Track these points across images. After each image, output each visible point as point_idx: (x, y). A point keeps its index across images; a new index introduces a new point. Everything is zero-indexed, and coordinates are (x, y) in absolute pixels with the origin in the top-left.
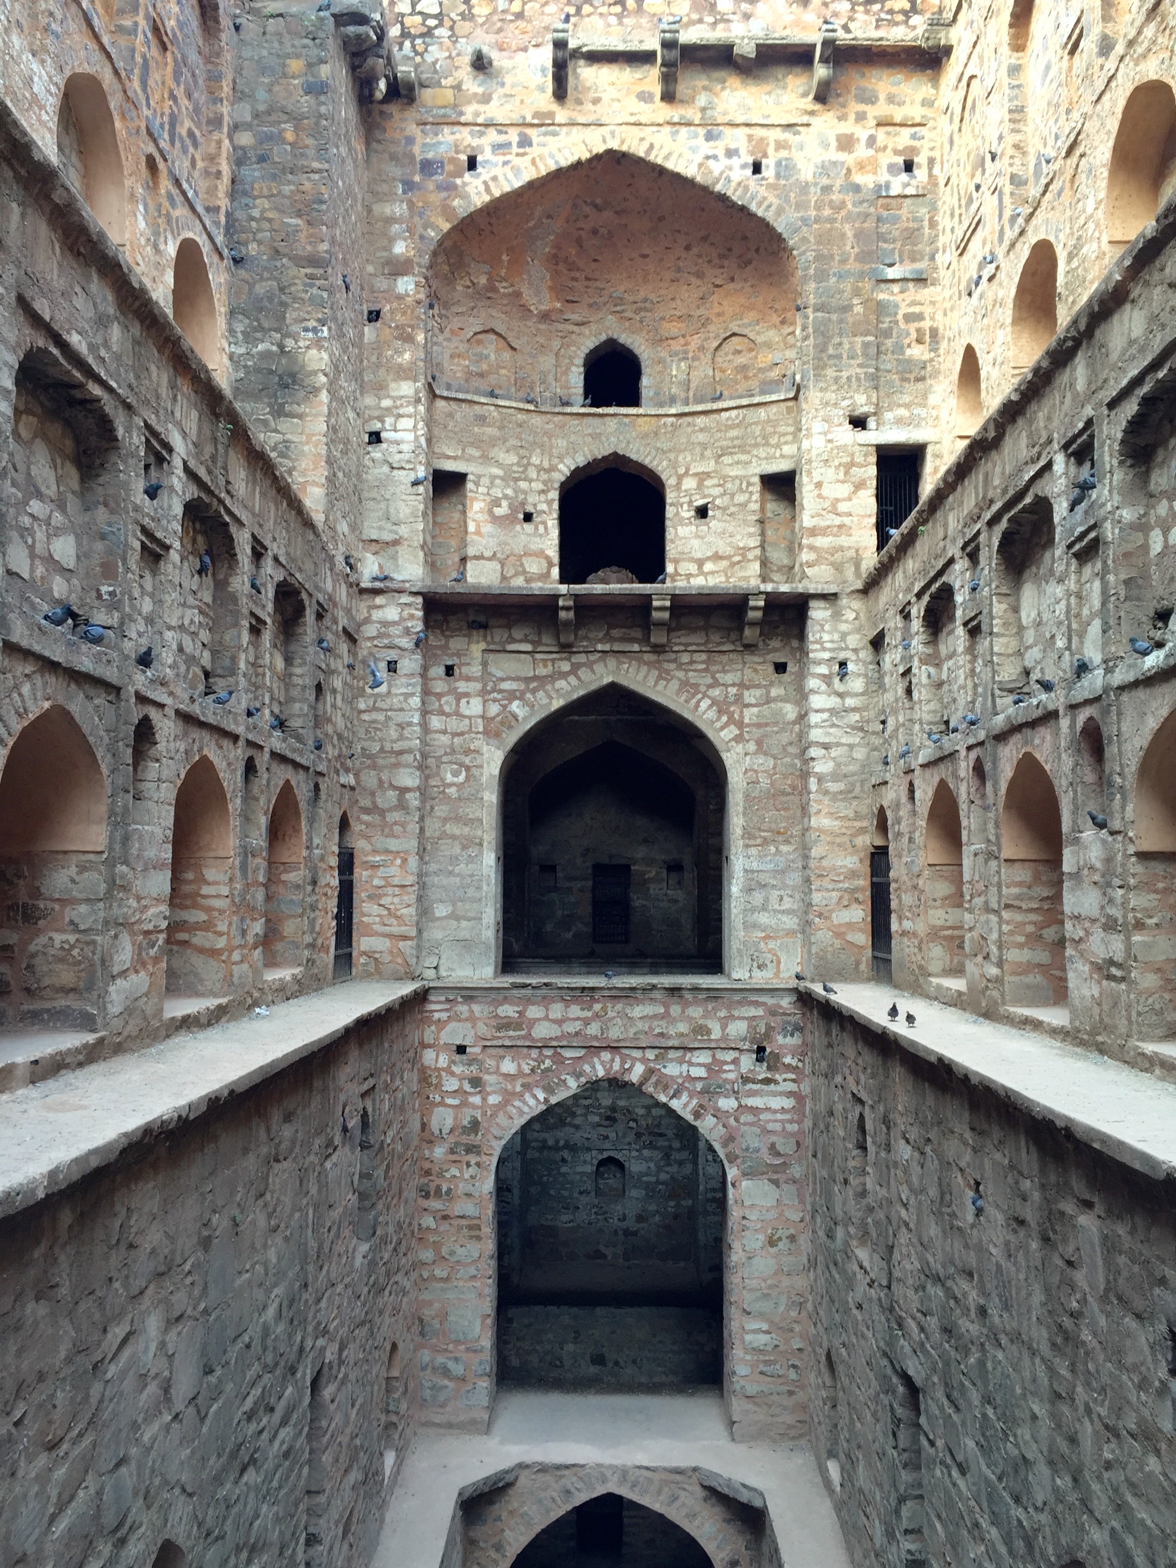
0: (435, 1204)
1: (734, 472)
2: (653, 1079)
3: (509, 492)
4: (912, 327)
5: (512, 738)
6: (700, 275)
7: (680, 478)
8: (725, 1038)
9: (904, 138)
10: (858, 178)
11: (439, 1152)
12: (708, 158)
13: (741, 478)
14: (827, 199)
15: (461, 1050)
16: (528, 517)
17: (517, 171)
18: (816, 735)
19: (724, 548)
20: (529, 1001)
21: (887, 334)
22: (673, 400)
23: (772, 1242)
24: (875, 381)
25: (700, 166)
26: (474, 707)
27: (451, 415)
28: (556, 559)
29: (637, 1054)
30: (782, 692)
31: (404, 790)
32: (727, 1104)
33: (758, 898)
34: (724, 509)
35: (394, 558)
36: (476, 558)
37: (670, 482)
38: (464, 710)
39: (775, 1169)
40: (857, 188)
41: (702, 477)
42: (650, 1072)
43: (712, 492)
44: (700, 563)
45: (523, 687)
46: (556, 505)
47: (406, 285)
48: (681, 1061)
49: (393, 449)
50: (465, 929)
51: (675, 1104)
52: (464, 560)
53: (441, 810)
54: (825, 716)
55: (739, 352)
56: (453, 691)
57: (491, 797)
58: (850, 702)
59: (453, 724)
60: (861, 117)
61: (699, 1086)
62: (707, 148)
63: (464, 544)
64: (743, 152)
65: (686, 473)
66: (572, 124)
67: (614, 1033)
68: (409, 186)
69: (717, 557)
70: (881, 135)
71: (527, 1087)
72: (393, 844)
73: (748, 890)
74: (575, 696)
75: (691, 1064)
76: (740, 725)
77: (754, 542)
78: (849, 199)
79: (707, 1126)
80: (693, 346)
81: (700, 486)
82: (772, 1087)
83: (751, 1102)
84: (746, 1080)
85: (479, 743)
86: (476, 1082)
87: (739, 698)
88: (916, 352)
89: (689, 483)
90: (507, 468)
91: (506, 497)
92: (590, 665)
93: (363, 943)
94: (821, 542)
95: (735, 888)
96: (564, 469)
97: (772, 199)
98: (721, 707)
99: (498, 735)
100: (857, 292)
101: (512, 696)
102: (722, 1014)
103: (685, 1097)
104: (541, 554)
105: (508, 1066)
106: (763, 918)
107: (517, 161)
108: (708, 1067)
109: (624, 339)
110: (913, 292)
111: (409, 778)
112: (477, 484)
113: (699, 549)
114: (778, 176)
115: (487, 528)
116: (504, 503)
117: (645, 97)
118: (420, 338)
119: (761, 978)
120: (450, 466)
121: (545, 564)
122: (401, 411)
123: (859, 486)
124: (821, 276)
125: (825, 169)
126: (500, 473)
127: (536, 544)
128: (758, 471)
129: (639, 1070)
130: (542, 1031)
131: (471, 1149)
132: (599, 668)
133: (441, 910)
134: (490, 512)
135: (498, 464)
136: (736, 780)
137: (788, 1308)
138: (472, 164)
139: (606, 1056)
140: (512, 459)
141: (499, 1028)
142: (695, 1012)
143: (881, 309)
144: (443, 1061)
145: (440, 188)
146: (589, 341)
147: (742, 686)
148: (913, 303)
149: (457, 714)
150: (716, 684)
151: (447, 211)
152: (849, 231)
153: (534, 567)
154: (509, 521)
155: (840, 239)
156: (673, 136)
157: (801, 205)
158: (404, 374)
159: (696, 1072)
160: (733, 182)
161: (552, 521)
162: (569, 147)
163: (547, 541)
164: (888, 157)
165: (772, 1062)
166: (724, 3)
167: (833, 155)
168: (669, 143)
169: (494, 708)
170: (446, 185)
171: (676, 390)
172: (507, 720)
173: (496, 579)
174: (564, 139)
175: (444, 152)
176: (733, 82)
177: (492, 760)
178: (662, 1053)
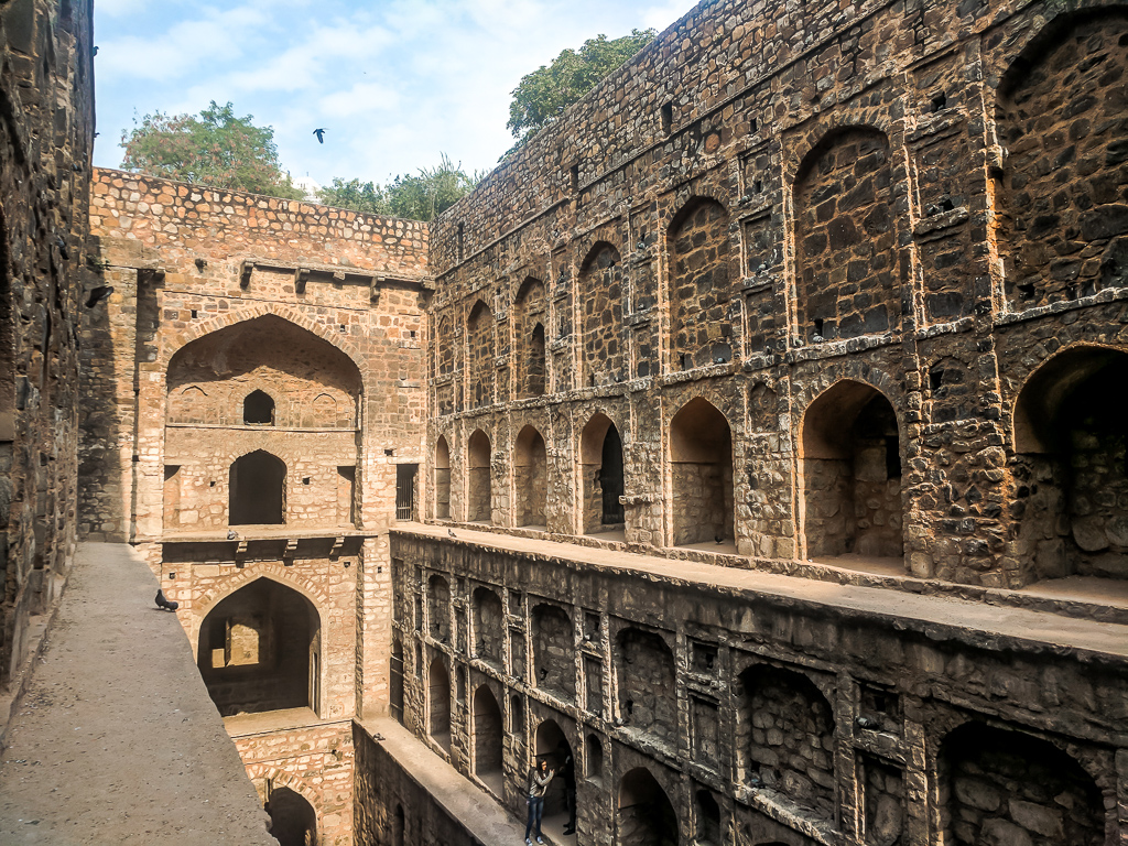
1: (324, 463)
2: (280, 775)
3: (203, 473)
4: (413, 409)
5: (207, 610)
7: (295, 463)
8: (317, 748)
9: (410, 321)
10: (391, 339)
12: (319, 322)
13: (327, 467)
14: (376, 346)
16: (213, 484)
17: (219, 320)
18: (367, 602)
19: (316, 499)
21: (402, 411)
22: (291, 423)
24: (396, 434)
25: (315, 325)
26: (186, 595)
27: (172, 435)
28: (227, 506)
29: (272, 763)
30: (348, 576)
32: (317, 780)
34: (318, 481)
36: (185, 510)
37: (289, 464)
38: (180, 597)
39: (339, 807)
40: (389, 343)
41: (306, 464)
42: (279, 771)
43: (312, 472)
44: (305, 507)
45: (213, 581)
46: (228, 477)
47: (155, 377)
48: (294, 763)
49: (147, 465)
51: (291, 786)
52: (178, 511)
54: (371, 593)
55: (326, 403)
58: (382, 586)
60: (392, 310)
61: (303, 774)
62: (318, 317)
63: (177, 502)
64: (336, 320)
65: (298, 461)
66: (250, 299)
67: (260, 755)
68: (159, 324)
69: (314, 505)
70: (400, 317)
73: (329, 675)
74: (243, 585)
75: (299, 764)
76: (327, 594)
77: (334, 499)
78: (386, 347)
79: (308, 794)
80: (302, 397)
81: (306, 467)
82: (339, 768)
83: (329, 778)
84: (326, 767)
85: (190, 613)
87: (327, 580)
88: (415, 420)
89: (299, 466)
90: (202, 460)
91: (201, 476)
92: (250, 569)
94: (369, 509)
95: (323, 675)
96: (233, 458)
97: (349, 344)
98: (318, 586)
99: (199, 608)
100: (389, 391)
101: (208, 587)
102: (315, 737)
103: (296, 781)
104: (219, 503)
106: (336, 688)
107: (219, 315)
108: (308, 764)
109: (266, 390)
110: (414, 393)
112: (186, 471)
113: (304, 500)
114: (352, 333)
115: (191, 493)
116: (201, 479)
117: (287, 289)
118: (163, 405)
119: (335, 717)
120: (171, 463)
121: (221, 507)
122: (152, 444)
123: (389, 483)
124: (372, 383)
125: (376, 332)
126: (198, 463)
127: (217, 498)
128: (336, 464)
129: (273, 771)
132: (255, 570)
134: (193, 484)
135: (199, 458)
136: (324, 621)
138: (194, 314)
140: (205, 455)
142: (302, 738)
143: (400, 399)
145: (176, 326)
146: (247, 390)
147: (328, 575)
148: (414, 398)
150: (315, 574)
151: (180, 338)
152: (386, 362)
153: (215, 510)
154: (203, 487)
155: (381, 366)
156: (302, 310)
157: (363, 349)
158: (154, 424)
159: (301, 767)
160: (331, 335)
161: (225, 485)
162: (247, 310)
163: (223, 495)
164: (403, 330)
165: (339, 756)
166: (329, 247)
167: (379, 326)
168: (299, 313)
169: (198, 594)
170: (181, 326)
171: (293, 418)
172: (206, 600)
173: (195, 519)
174: (245, 306)
175: (178, 308)
176: (332, 286)
177: (196, 622)
178: (285, 762)
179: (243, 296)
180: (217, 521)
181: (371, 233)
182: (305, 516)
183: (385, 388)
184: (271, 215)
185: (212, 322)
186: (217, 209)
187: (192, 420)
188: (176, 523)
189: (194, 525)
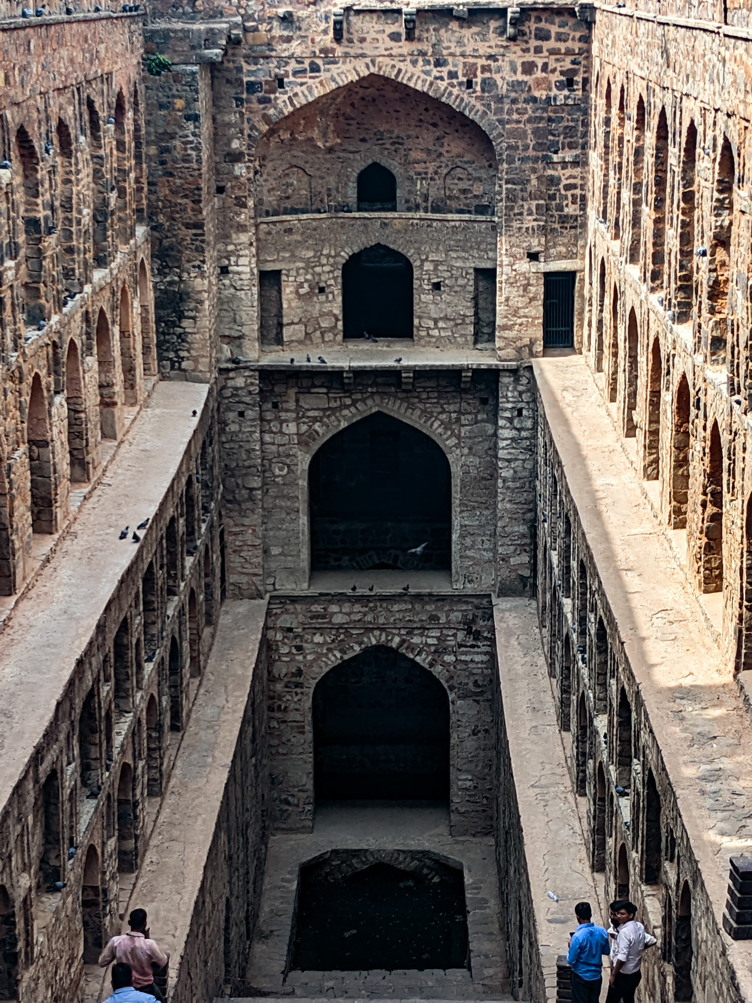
0: (278, 715)
1: (459, 264)
2: (405, 645)
3: (309, 277)
4: (569, 193)
5: (315, 447)
6: (435, 125)
7: (423, 261)
8: (448, 622)
9: (567, 65)
10: (537, 94)
11: (279, 687)
12: (436, 78)
13: (462, 268)
14: (514, 107)
15: (290, 630)
16: (322, 290)
17: (311, 89)
18: (502, 454)
20: (331, 602)
21: (552, 197)
22: (417, 208)
23: (474, 733)
24: (544, 230)
25: (431, 84)
26: (292, 428)
27: (269, 233)
28: (340, 317)
29: (396, 631)
30: (485, 416)
31: (252, 489)
32: (449, 658)
33: (468, 541)
34: (451, 287)
35: (240, 346)
36: (288, 324)
37: (415, 263)
38: (285, 430)
39: (477, 694)
40: (534, 100)
41: (436, 264)
42: (403, 641)
43: (444, 273)
44: (436, 321)
45: (321, 414)
46: (340, 280)
47: (240, 169)
48: (421, 635)
49: (236, 277)
50: (290, 562)
51: (418, 659)
52: (281, 325)
53: (272, 491)
54: (509, 442)
55: (460, 179)
56: (277, 418)
57: (303, 483)
58: (524, 434)
59: (278, 439)
60: (538, 50)
61: (433, 649)
62: (435, 72)
63: (280, 315)
64: (460, 74)
65: (427, 259)
66: (346, 55)
67: (381, 620)
68: (240, 101)
69: (446, 318)
70: (551, 60)
71: (330, 650)
72: (247, 521)
73: (462, 537)
74: (354, 420)
75: (427, 637)
76: (458, 437)
77: (470, 312)
78: (529, 107)
79: (437, 670)
80: (431, 170)
81: (436, 269)
82: (476, 649)
83: (463, 658)
85: (295, 450)
86: (299, 648)
87: (458, 420)
88: (571, 210)
89: (428, 266)
90: (307, 261)
91: (306, 281)
92: (363, 400)
93: (232, 578)
94: (507, 334)
95: (455, 537)
96: (345, 255)
97: (479, 106)
98: (447, 425)
99: (307, 444)
100: (534, 170)
101: (315, 420)
102: (446, 609)
103: (424, 656)
104: (330, 313)
105: (318, 639)
106: (470, 553)
107: (310, 81)
108: (438, 638)
109: (384, 163)
110: (569, 171)
111: (256, 482)
112: (288, 276)
113: (434, 311)
114: (483, 90)
115: (296, 303)
116: (306, 285)
117: (395, 37)
118: (251, 203)
119: (470, 589)
120: (270, 267)
121: (333, 319)
122: (241, 253)
123: (533, 299)
124: (510, 161)
125: (515, 86)
126: (301, 265)
127: (327, 308)
128: (473, 265)
129: (397, 640)
130: (338, 619)
131: (298, 685)
132: (370, 402)
133: (275, 551)
134: (297, 292)
135: (302, 259)
136: (456, 470)
137: (483, 768)
138: (281, 84)
139: (377, 633)
140: (311, 254)
141: (311, 618)
142: (430, 608)
143: (550, 181)
144: (279, 637)
145: (260, 101)
146: (359, 165)
147: (459, 412)
148: (570, 177)
149: (281, 432)
150: (443, 411)
151: (266, 118)
152: (529, 127)
153: (325, 324)
154: (309, 296)
155: (523, 135)
156: (414, 63)
157: (499, 111)
158: (242, 228)
159: (430, 641)
160: (454, 96)
161: (337, 291)
162: (347, 72)
163: (335, 304)
164: (556, 77)
165: (477, 636)
167: (520, 77)
168: (411, 68)
169: (304, 428)
170: (265, 101)
171: (419, 200)
172: (313, 435)
173: (302, 335)
174: (341, 67)
175: (262, 78)
176: (454, 25)
177: (303, 460)
178: (410, 632)
179: (339, 51)
180: (329, 336)
182: (435, 333)
183: (528, 165)
185: (305, 90)
187: (294, 211)
188: (279, 341)
189: (300, 342)
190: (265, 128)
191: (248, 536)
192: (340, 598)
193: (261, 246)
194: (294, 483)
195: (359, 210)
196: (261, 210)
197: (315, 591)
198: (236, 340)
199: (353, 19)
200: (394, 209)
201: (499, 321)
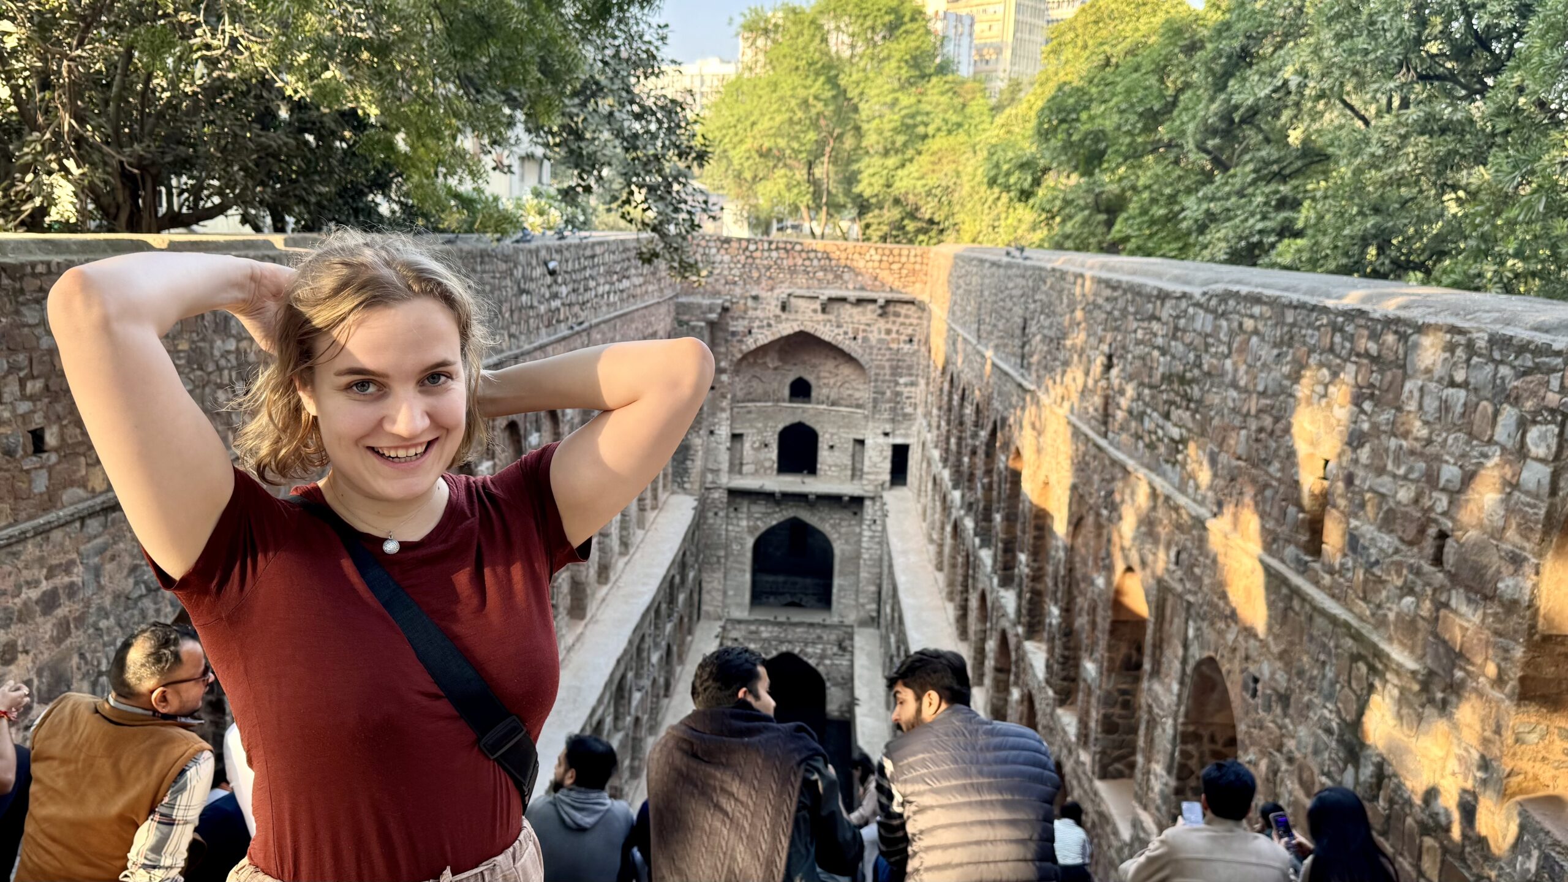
1: (844, 435)
2: (802, 653)
3: (759, 438)
4: (907, 401)
5: (757, 534)
6: (835, 359)
7: (824, 433)
8: (828, 640)
9: (910, 331)
10: (892, 346)
12: (837, 334)
13: (846, 438)
14: (880, 352)
16: (766, 446)
17: (766, 336)
18: (864, 545)
19: (838, 462)
20: (761, 625)
21: (899, 403)
22: (823, 403)
24: (893, 420)
25: (833, 337)
26: (744, 523)
27: (737, 414)
28: (776, 461)
29: (798, 644)
30: (855, 523)
31: (719, 558)
32: (828, 662)
33: (843, 593)
34: (840, 448)
35: (717, 475)
36: (746, 464)
37: (820, 433)
38: (741, 524)
39: (842, 684)
40: (891, 349)
41: (832, 435)
42: (801, 650)
43: (835, 441)
44: (830, 466)
45: (762, 516)
46: (777, 441)
47: (724, 378)
48: (812, 647)
49: (718, 437)
50: (738, 600)
51: (809, 661)
52: (741, 464)
53: (731, 559)
54: (868, 538)
55: (848, 388)
56: (737, 517)
57: (749, 555)
59: (736, 529)
60: (894, 322)
61: (818, 656)
62: (836, 331)
63: (741, 458)
64: (850, 333)
65: (826, 432)
66: (788, 320)
67: (790, 637)
68: (727, 341)
69: (836, 466)
70: (901, 329)
72: (715, 575)
73: (840, 590)
74: (781, 521)
75: (816, 648)
76: (840, 533)
77: (850, 463)
78: (888, 353)
79: (821, 669)
80: (832, 383)
81: (831, 437)
82: (842, 657)
83: (835, 662)
84: (834, 655)
85: (745, 535)
87: (840, 523)
88: (909, 410)
89: (827, 436)
90: (759, 429)
91: (758, 440)
92: (787, 510)
93: (704, 608)
94: (872, 477)
95: (835, 590)
96: (780, 427)
97: (860, 351)
98: (833, 526)
99: (753, 533)
100: (889, 387)
101: (758, 519)
102: (827, 632)
103: (813, 659)
104: (771, 459)
106: (844, 601)
107: (767, 332)
108: (822, 650)
109: (806, 377)
110: (909, 389)
111: (722, 553)
112: (748, 436)
113: (830, 461)
114: (862, 342)
115: (751, 452)
116: (757, 442)
117: (815, 311)
118: (729, 396)
119: (842, 621)
120: (737, 431)
121: (772, 462)
122: (722, 423)
123: (885, 458)
124: (876, 381)
125: (880, 341)
126: (756, 431)
127: (769, 455)
128: (852, 437)
129: (798, 650)
130: (765, 635)
132: (790, 511)
133: (731, 593)
134: (752, 446)
135: (756, 428)
136: (837, 552)
138: (750, 332)
139: (786, 644)
140: (761, 425)
141: (750, 633)
142: (819, 631)
143: (898, 394)
145: (738, 342)
146: (791, 378)
147: (841, 519)
149: (738, 525)
150: (830, 520)
151: (741, 351)
152: (887, 364)
153: (767, 464)
154: (758, 449)
155: (883, 368)
156: (825, 325)
157: (871, 354)
158: (723, 410)
159: (817, 651)
160: (846, 345)
161: (775, 446)
162: (787, 328)
163: (773, 454)
164: (903, 338)
165: (845, 649)
166: (846, 276)
167: (883, 336)
168: (822, 328)
169: (751, 523)
170: (740, 341)
171: (824, 399)
172: (756, 528)
173: (753, 471)
174: (784, 325)
175: (740, 329)
176: (848, 306)
177: (750, 542)
178: (806, 644)
179: (784, 316)
180: (769, 472)
181: (881, 261)
182: (829, 473)
183: (885, 385)
184: (804, 255)
185: (763, 337)
186: (766, 254)
187: (753, 401)
188: (740, 472)
189: (752, 474)
190: (739, 356)
191: (715, 584)
192: (766, 623)
193: (733, 419)
194: (743, 555)
195: (791, 401)
196: (734, 400)
197: (752, 618)
198: (716, 472)
199: (792, 300)
200: (809, 402)
201: (866, 469)
